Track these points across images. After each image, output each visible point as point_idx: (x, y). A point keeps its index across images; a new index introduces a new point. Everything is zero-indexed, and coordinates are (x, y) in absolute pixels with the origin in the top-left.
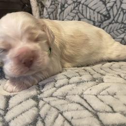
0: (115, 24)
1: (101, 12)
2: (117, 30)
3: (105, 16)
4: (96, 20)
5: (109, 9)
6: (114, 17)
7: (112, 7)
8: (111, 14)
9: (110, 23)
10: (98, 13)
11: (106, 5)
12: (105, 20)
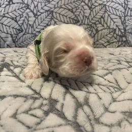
0: (27, 35)
1: (15, 27)
2: (29, 39)
3: (19, 30)
4: (13, 33)
5: (20, 25)
6: (26, 30)
7: (23, 24)
8: (23, 28)
9: (24, 35)
10: (13, 28)
11: (17, 22)
12: (20, 33)
